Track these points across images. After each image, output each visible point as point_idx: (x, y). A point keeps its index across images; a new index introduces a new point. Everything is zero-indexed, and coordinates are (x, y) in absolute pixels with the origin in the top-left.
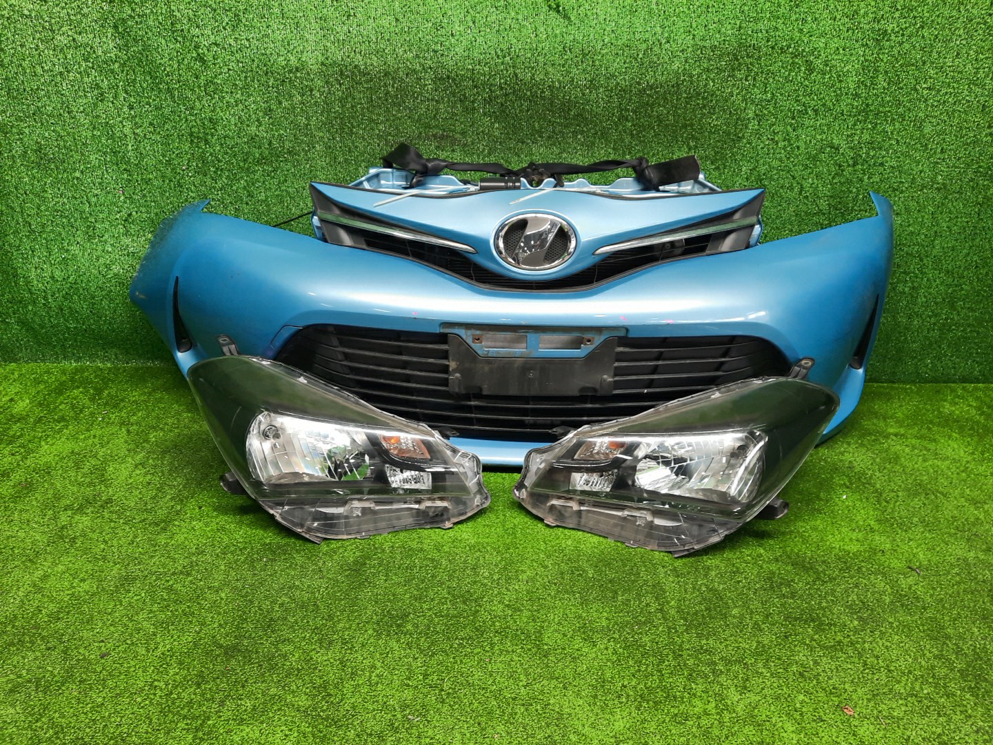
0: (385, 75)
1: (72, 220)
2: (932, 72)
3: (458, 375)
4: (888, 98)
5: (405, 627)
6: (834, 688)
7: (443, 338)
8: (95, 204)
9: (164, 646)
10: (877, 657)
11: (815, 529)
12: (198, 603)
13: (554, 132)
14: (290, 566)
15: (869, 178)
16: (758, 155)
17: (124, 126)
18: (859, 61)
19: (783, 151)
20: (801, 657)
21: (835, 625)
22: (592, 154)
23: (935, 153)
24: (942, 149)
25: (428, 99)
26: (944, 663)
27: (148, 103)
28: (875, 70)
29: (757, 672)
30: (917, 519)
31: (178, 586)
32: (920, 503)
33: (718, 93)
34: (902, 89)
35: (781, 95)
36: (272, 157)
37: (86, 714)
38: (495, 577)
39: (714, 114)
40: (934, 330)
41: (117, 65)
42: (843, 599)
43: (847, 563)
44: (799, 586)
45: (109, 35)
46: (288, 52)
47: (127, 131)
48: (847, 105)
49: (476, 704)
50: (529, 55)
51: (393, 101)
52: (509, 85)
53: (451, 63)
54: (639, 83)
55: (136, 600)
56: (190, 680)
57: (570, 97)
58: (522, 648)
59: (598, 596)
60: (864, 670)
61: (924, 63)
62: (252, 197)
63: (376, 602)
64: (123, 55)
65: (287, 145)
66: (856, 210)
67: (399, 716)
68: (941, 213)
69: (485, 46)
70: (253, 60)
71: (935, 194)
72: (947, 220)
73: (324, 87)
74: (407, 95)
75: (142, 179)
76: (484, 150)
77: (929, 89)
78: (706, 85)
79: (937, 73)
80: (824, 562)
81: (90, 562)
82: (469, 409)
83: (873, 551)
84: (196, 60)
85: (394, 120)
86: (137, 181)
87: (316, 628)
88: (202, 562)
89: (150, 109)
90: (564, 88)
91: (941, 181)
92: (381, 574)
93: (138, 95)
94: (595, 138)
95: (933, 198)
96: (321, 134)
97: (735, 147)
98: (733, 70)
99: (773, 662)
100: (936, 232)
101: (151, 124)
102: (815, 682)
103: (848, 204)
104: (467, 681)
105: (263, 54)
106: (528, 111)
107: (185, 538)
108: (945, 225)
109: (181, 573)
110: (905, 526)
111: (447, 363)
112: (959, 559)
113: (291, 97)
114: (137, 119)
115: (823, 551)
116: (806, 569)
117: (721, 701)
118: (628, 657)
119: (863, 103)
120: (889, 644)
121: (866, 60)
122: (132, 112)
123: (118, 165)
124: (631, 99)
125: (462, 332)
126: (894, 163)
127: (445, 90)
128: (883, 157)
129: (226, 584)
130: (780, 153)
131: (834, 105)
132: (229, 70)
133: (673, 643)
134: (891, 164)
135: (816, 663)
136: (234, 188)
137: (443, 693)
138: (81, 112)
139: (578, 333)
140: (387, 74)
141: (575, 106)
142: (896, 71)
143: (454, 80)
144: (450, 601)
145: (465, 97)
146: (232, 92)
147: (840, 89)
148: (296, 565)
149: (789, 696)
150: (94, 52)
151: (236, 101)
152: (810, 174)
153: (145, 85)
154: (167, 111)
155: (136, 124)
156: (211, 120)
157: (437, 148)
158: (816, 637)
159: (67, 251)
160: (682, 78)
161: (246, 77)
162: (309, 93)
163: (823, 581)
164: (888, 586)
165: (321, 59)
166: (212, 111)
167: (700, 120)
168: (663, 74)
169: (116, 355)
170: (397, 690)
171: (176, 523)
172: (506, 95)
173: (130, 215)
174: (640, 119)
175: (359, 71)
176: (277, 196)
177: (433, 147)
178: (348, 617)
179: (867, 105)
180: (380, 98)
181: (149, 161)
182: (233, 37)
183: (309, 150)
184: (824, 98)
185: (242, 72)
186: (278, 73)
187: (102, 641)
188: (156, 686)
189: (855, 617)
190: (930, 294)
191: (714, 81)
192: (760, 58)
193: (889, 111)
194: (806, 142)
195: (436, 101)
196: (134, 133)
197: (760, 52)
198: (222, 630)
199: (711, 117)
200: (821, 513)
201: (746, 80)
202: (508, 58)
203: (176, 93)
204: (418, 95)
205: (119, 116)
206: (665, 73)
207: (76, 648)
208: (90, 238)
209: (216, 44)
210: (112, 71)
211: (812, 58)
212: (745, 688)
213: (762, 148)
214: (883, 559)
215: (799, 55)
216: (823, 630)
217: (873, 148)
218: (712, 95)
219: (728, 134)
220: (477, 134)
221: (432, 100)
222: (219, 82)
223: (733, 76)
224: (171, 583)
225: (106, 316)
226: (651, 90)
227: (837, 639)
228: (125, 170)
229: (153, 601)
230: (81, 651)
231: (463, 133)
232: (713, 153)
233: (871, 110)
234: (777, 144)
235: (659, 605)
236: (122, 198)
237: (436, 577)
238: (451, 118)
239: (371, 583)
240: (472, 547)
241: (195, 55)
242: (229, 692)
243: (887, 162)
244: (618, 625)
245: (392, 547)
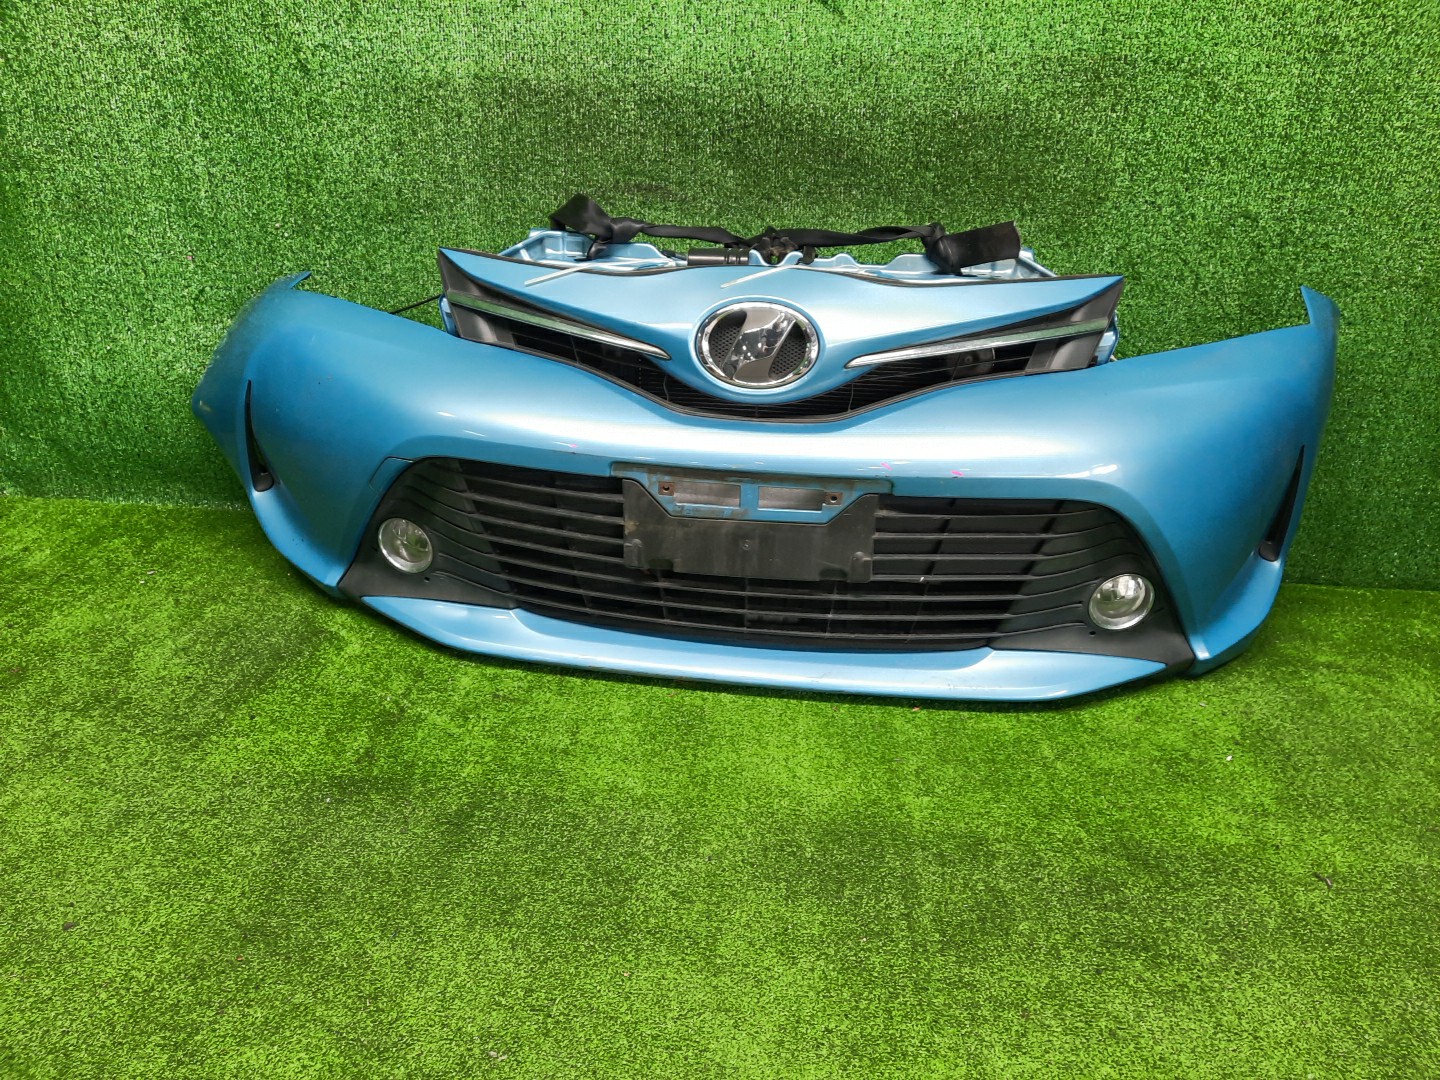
0: (567, 94)
1: (122, 296)
2: (1411, 102)
3: (637, 541)
4: (1338, 144)
5: (512, 914)
6: (1161, 1059)
7: (615, 485)
8: (154, 274)
9: (158, 918)
10: (1240, 1015)
11: (1173, 805)
12: (219, 859)
13: (816, 184)
14: (363, 812)
15: (1305, 267)
16: (1129, 225)
17: (195, 163)
18: (1291, 85)
19: (1169, 222)
20: (1116, 1007)
21: (1180, 958)
22: (874, 218)
23: (1412, 229)
24: (1424, 224)
25: (629, 131)
26: (1348, 1032)
27: (229, 131)
28: (1317, 98)
29: (1042, 1025)
30: (1340, 800)
31: (196, 832)
32: (1351, 775)
33: (1069, 130)
34: (1360, 128)
35: (1168, 134)
36: (401, 213)
37: (22, 1011)
38: (663, 849)
39: (1062, 162)
40: (1404, 506)
41: (186, 75)
42: (1199, 919)
43: (1217, 862)
44: (1133, 892)
45: (176, 31)
46: (427, 58)
47: (199, 170)
48: (1272, 152)
49: (595, 1041)
50: (781, 68)
51: (577, 133)
52: (750, 113)
53: (664, 78)
54: (946, 113)
55: (133, 848)
56: (184, 971)
57: (841, 132)
58: (683, 960)
59: (813, 888)
60: (1215, 1034)
61: (1398, 88)
62: (374, 269)
63: (478, 875)
64: (193, 60)
65: (424, 195)
66: (1284, 316)
67: (477, 1051)
68: (1420, 324)
69: (716, 55)
70: (377, 70)
71: (1410, 294)
72: (1430, 335)
73: (477, 111)
74: (599, 125)
75: (219, 240)
76: (711, 209)
77: (1405, 129)
78: (1049, 118)
79: (1418, 105)
80: (1179, 857)
81: (81, 787)
82: (655, 593)
83: (1261, 844)
84: (296, 68)
85: (578, 162)
86: (213, 242)
87: (382, 908)
88: (238, 798)
89: (231, 139)
90: (833, 118)
91: (1420, 274)
92: (493, 832)
93: (215, 118)
94: (878, 194)
95: (1407, 301)
96: (473, 180)
97: (1094, 213)
98: (1093, 95)
99: (1071, 1010)
100: (1411, 354)
101: (233, 160)
102: (1131, 1047)
103: (1271, 305)
104: (590, 1005)
105: (390, 62)
106: (777, 152)
107: (222, 761)
108: (1425, 342)
109: (205, 812)
110: (1319, 809)
111: (622, 523)
112: (1399, 867)
113: (430, 124)
114: (213, 153)
115: (1181, 841)
117: (975, 1067)
118: (843, 986)
119: (1297, 149)
120: (1262, 995)
121: (1304, 84)
122: (207, 143)
123: (186, 218)
124: (933, 137)
125: (644, 478)
126: (1345, 244)
127: (655, 118)
128: (1328, 235)
130: (1165, 224)
131: (1251, 152)
132: (342, 83)
133: (917, 969)
134: (1341, 246)
135: (1139, 1015)
136: (349, 256)
137: (550, 1020)
138: (136, 142)
139: (819, 485)
140: (569, 93)
141: (849, 146)
142: (1352, 101)
143: (668, 104)
144: (588, 880)
145: (684, 130)
146: (346, 117)
147: (1261, 128)
148: (373, 810)
149: (1087, 1066)
150: (155, 55)
151: (351, 130)
152: (1211, 257)
153: (224, 105)
154: (255, 141)
155: (212, 160)
156: (316, 156)
157: (642, 204)
158: (1148, 974)
159: (114, 340)
160: (1013, 106)
161: (366, 95)
162: (456, 120)
163: (1172, 888)
164: (1276, 903)
165: (474, 69)
166: (318, 144)
167: (1041, 171)
168: (983, 100)
169: (181, 491)
170: (482, 1010)
171: (214, 738)
172: (746, 127)
173: (202, 291)
174: (946, 167)
175: (529, 89)
176: (410, 269)
177: (634, 204)
178: (432, 893)
179: (1304, 154)
180: (559, 129)
181: (230, 215)
182: (348, 36)
183: (455, 203)
184: (1235, 141)
185: (361, 86)
186: (412, 90)
187: (72, 905)
188: (133, 977)
189: (1215, 948)
190: (1399, 449)
191: (1062, 112)
192: (1134, 77)
193: (1339, 164)
194: (1205, 209)
195: (642, 134)
196: (209, 173)
197: (1134, 68)
198: (245, 901)
199: (1058, 167)
200: (1187, 781)
201: (1113, 111)
202: (748, 73)
203: (267, 116)
204: (614, 126)
205: (189, 148)
206: (987, 97)
207: (32, 913)
208: (146, 323)
209: (323, 46)
210: (180, 83)
211: (1216, 79)
212: (1019, 1047)
213: (1137, 216)
214: (1274, 858)
215: (1196, 73)
216: (1159, 966)
217: (1313, 221)
218: (1059, 133)
219: (1084, 193)
220: (702, 185)
221: (635, 133)
222: (328, 101)
223: (1092, 105)
224: (187, 825)
225: (167, 435)
226: (965, 123)
227: (1180, 982)
228: (195, 226)
229: (157, 851)
230: (37, 917)
231: (680, 183)
232: (1059, 221)
233: (1310, 162)
234: (1160, 209)
235: (906, 907)
236: (192, 266)
237: (574, 842)
238: (663, 160)
239: (475, 845)
240: (637, 801)
241: (294, 61)
242: (235, 996)
243: (1334, 243)
244: (837, 935)
245: (518, 793)
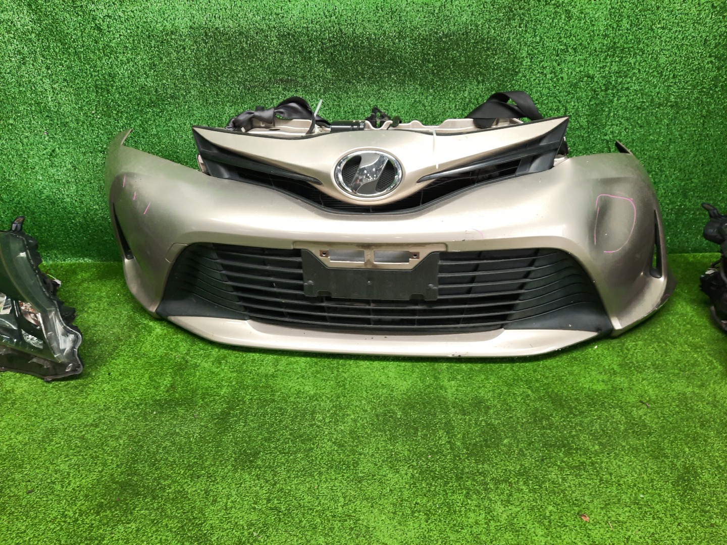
116: (562, 406)
129: (124, 432)
